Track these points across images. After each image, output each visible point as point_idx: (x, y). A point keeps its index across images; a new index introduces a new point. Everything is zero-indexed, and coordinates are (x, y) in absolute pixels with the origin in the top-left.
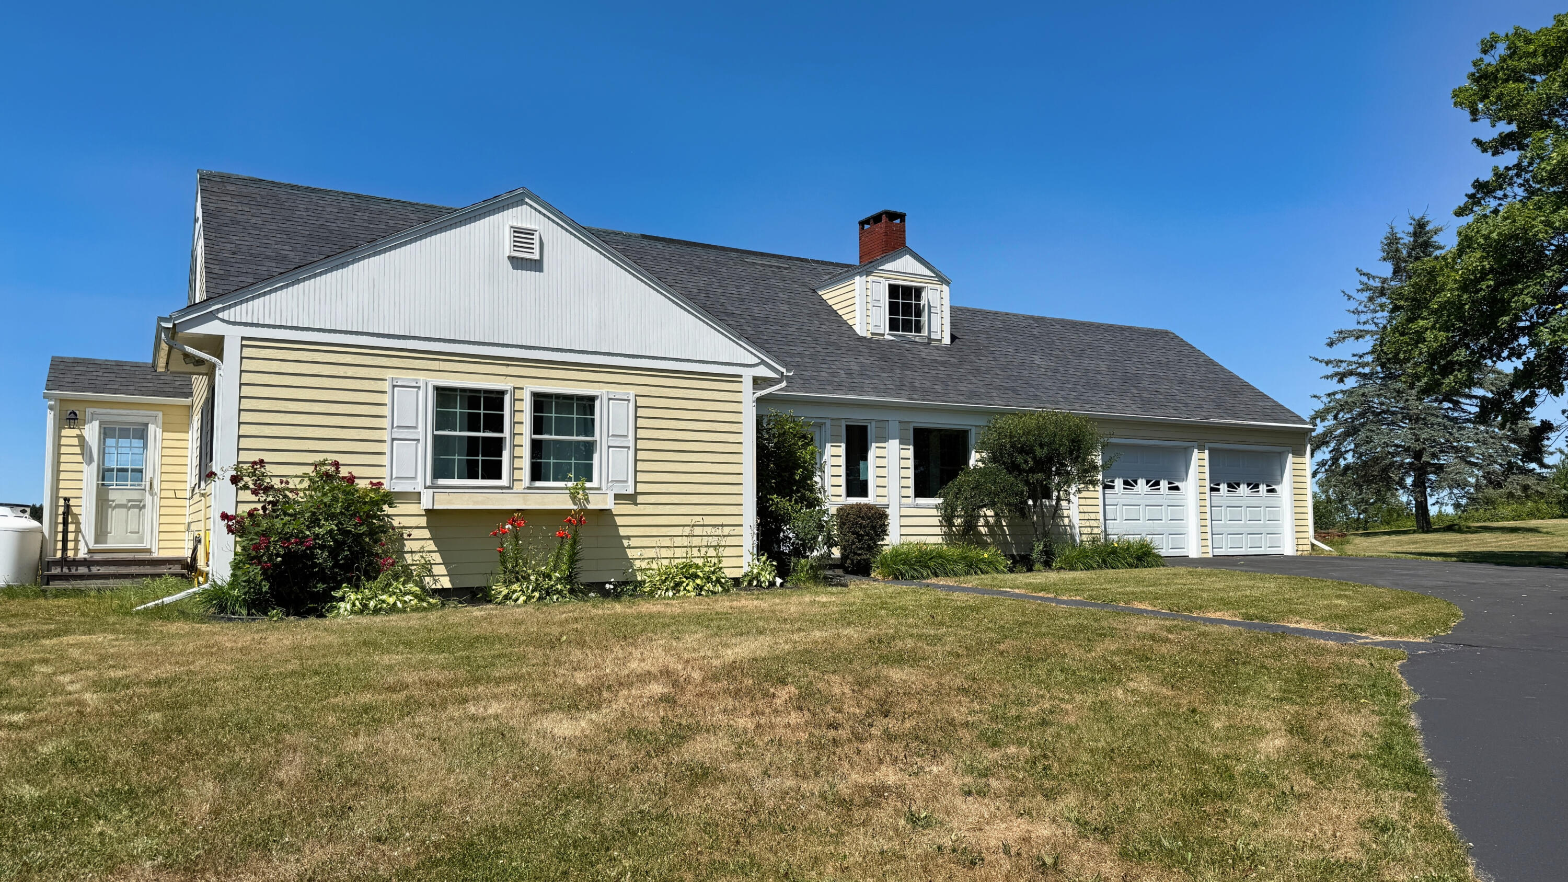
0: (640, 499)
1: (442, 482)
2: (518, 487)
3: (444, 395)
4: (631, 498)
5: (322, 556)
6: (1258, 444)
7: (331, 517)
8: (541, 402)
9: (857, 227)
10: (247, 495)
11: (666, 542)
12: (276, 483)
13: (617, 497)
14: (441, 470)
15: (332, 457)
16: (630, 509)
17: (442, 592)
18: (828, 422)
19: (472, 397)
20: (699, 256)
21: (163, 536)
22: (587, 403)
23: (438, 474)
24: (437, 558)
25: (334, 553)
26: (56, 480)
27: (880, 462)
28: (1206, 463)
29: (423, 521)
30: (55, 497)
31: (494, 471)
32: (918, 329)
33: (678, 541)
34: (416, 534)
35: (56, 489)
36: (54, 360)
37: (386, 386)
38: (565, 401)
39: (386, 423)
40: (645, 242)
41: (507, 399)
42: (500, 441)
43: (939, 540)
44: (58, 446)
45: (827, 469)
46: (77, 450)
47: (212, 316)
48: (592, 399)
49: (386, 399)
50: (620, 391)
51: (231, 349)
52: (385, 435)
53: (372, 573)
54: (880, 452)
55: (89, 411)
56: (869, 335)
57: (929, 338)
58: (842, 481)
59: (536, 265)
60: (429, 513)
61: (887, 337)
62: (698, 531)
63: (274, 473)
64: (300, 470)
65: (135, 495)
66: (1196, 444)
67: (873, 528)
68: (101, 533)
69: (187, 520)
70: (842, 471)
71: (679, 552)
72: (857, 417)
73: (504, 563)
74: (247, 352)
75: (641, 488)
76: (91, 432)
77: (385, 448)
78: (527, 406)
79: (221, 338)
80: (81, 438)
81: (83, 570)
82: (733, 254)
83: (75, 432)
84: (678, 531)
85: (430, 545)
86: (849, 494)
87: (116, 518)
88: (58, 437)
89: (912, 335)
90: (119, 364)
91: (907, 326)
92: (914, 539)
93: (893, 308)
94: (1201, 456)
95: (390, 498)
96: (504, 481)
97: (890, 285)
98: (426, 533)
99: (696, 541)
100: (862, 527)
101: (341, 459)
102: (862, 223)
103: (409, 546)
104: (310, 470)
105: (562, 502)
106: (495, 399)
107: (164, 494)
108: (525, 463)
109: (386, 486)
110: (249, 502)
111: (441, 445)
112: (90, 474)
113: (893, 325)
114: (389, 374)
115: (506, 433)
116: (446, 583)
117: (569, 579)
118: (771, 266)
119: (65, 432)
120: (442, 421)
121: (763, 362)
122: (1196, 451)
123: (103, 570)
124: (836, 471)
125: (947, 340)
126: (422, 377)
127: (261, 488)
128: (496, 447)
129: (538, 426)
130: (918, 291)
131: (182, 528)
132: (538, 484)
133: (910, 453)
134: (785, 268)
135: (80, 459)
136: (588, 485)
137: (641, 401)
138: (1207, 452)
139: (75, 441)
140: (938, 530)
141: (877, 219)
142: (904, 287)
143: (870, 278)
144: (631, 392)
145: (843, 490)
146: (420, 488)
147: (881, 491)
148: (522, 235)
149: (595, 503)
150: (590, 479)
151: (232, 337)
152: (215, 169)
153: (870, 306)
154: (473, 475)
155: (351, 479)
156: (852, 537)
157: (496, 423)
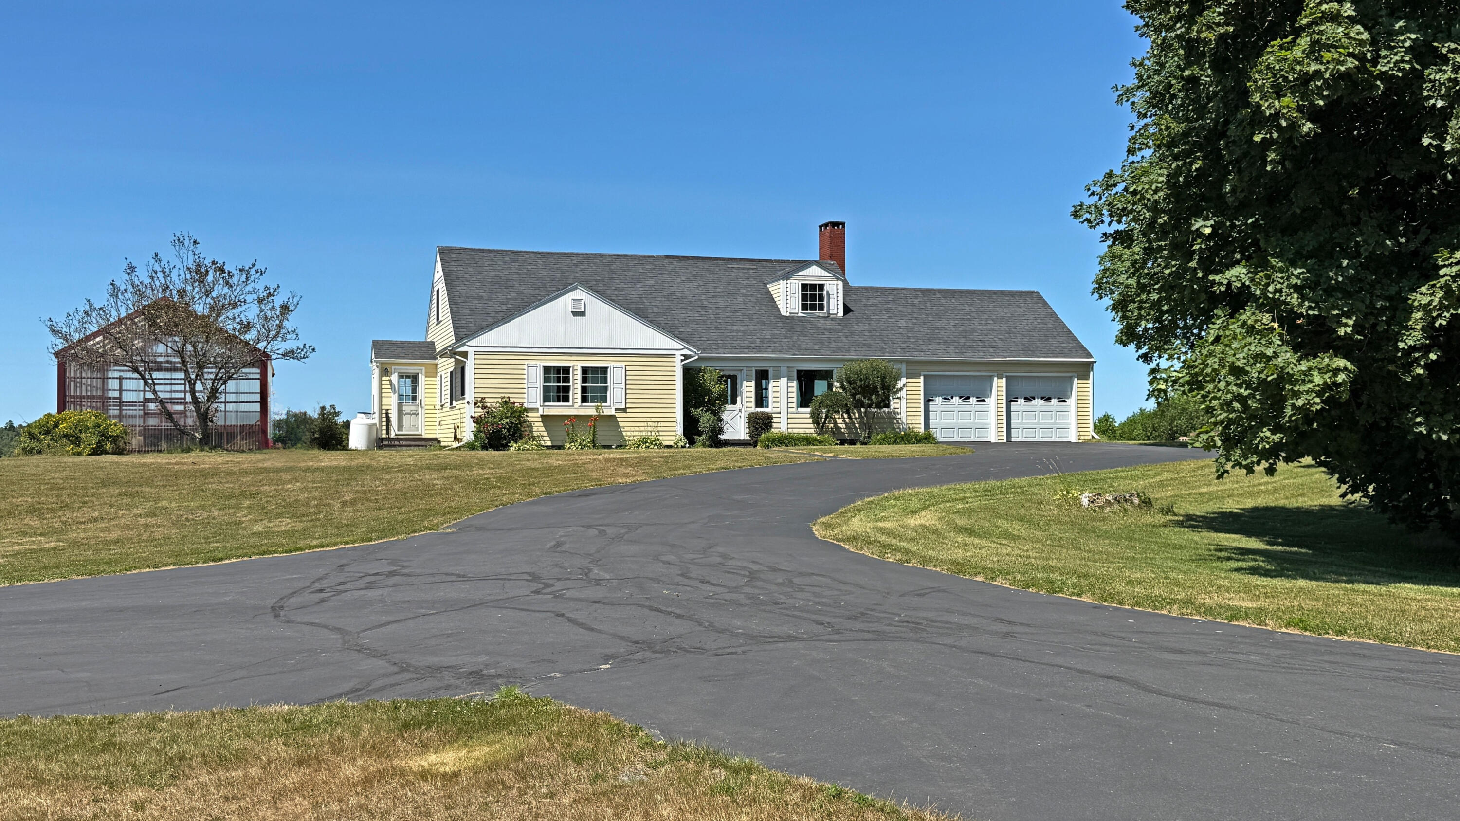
0: (628, 410)
1: (547, 404)
2: (576, 406)
3: (547, 370)
4: (624, 410)
5: (504, 431)
6: (1051, 372)
7: (506, 418)
8: (585, 370)
9: (818, 229)
10: (480, 410)
11: (637, 429)
12: (489, 405)
13: (616, 410)
14: (546, 399)
15: (507, 395)
16: (624, 415)
17: (548, 447)
18: (745, 369)
19: (558, 370)
20: (697, 267)
21: (427, 428)
22: (604, 370)
23: (544, 401)
24: (545, 434)
25: (508, 430)
26: (381, 401)
27: (775, 389)
28: (1004, 385)
29: (540, 419)
30: (381, 409)
31: (566, 399)
32: (821, 308)
33: (642, 429)
34: (536, 424)
35: (381, 405)
36: (374, 342)
37: (525, 367)
38: (595, 370)
39: (525, 381)
40: (667, 261)
41: (571, 370)
42: (569, 387)
43: (812, 431)
44: (381, 385)
45: (745, 394)
46: (389, 387)
47: (464, 344)
48: (606, 368)
49: (525, 372)
50: (618, 364)
51: (471, 356)
52: (525, 386)
53: (521, 437)
54: (776, 384)
55: (393, 367)
56: (788, 314)
57: (829, 314)
58: (753, 400)
59: (583, 314)
60: (542, 416)
61: (800, 315)
62: (649, 424)
63: (489, 402)
64: (496, 400)
65: (413, 408)
66: (996, 374)
67: (764, 424)
68: (400, 426)
69: (438, 420)
70: (753, 394)
71: (644, 434)
72: (763, 366)
73: (568, 435)
74: (476, 357)
75: (628, 406)
76: (394, 378)
77: (525, 391)
78: (579, 372)
79: (467, 352)
80: (390, 381)
81: (396, 443)
82: (720, 262)
83: (388, 378)
84: (642, 424)
85: (543, 429)
86: (757, 406)
87: (406, 418)
88: (381, 381)
89: (817, 312)
90: (402, 342)
91: (813, 307)
92: (795, 431)
93: (804, 297)
94: (1000, 381)
95: (527, 410)
96: (570, 403)
97: (802, 285)
98: (541, 424)
99: (649, 429)
100: (757, 423)
101: (510, 395)
102: (820, 227)
103: (535, 429)
104: (499, 400)
105: (592, 412)
106: (566, 370)
107: (427, 407)
108: (579, 396)
109: (525, 405)
110: (479, 412)
111: (546, 390)
112: (394, 398)
113: (804, 307)
114: (526, 362)
115: (571, 384)
116: (549, 443)
117: (593, 442)
118: (743, 269)
119: (384, 378)
120: (546, 380)
121: (686, 348)
122: (996, 379)
123: (404, 443)
124: (748, 394)
125: (841, 314)
126: (538, 362)
127: (484, 407)
128: (567, 389)
129: (584, 380)
130: (821, 287)
131: (437, 424)
132: (584, 404)
133: (794, 384)
134: (753, 269)
135: (390, 391)
136: (603, 404)
137: (628, 368)
138: (1004, 379)
139: (388, 382)
140: (812, 426)
141: (826, 225)
142: (811, 285)
143: (789, 281)
144: (624, 364)
145: (753, 405)
146: (538, 406)
147: (775, 405)
148: (576, 301)
149: (607, 412)
150: (606, 402)
151: (471, 351)
152: (445, 245)
153: (789, 297)
154: (559, 401)
155: (514, 403)
156: (752, 428)
157: (566, 380)
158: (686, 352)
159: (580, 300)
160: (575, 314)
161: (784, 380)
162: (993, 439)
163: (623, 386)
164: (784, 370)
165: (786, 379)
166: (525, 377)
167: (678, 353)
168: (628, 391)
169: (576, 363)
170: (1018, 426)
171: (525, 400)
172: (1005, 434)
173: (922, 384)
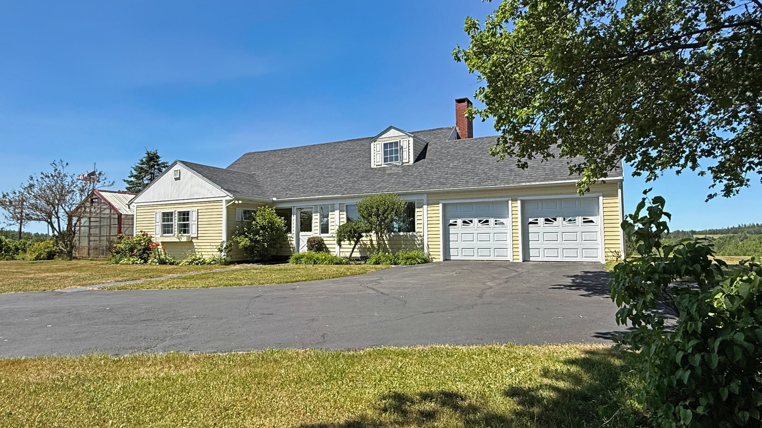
0: (198, 238)
1: (163, 235)
2: (176, 236)
3: (164, 214)
8: (180, 214)
13: (193, 238)
14: (163, 232)
16: (197, 241)
19: (168, 214)
22: (188, 213)
28: (519, 208)
31: (171, 232)
32: (397, 159)
38: (184, 213)
41: (174, 214)
48: (189, 211)
50: (195, 208)
57: (403, 163)
59: (179, 179)
60: (162, 242)
61: (383, 166)
66: (510, 198)
75: (198, 235)
77: (154, 228)
78: (177, 215)
91: (391, 159)
93: (385, 153)
94: (515, 204)
96: (173, 234)
97: (384, 144)
105: (183, 239)
106: (171, 214)
108: (177, 229)
111: (163, 226)
113: (386, 160)
114: (155, 211)
115: (173, 223)
120: (163, 220)
122: (511, 203)
125: (412, 162)
128: (171, 226)
129: (179, 220)
137: (199, 211)
138: (519, 203)
144: (197, 208)
146: (160, 236)
150: (188, 233)
153: (375, 155)
154: (168, 233)
157: (171, 220)
158: (228, 198)
159: (177, 171)
160: (176, 179)
161: (337, 212)
162: (510, 258)
163: (196, 223)
164: (337, 206)
165: (338, 211)
166: (154, 219)
167: (224, 199)
168: (199, 226)
169: (175, 209)
170: (538, 246)
171: (154, 233)
172: (520, 254)
173: (441, 211)
